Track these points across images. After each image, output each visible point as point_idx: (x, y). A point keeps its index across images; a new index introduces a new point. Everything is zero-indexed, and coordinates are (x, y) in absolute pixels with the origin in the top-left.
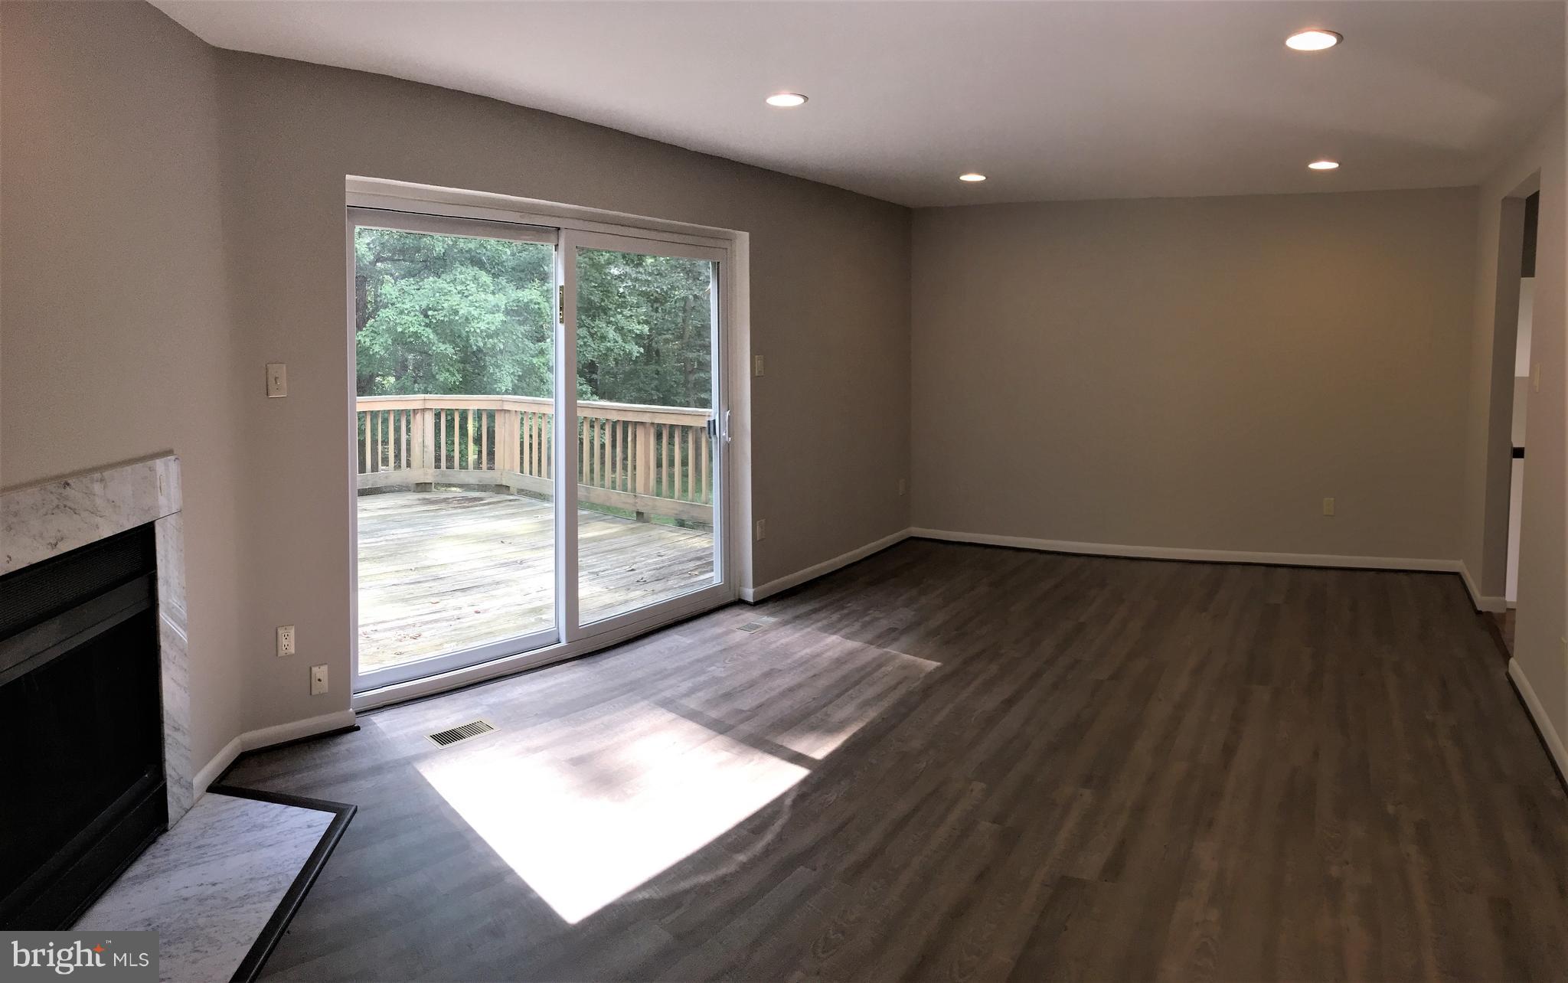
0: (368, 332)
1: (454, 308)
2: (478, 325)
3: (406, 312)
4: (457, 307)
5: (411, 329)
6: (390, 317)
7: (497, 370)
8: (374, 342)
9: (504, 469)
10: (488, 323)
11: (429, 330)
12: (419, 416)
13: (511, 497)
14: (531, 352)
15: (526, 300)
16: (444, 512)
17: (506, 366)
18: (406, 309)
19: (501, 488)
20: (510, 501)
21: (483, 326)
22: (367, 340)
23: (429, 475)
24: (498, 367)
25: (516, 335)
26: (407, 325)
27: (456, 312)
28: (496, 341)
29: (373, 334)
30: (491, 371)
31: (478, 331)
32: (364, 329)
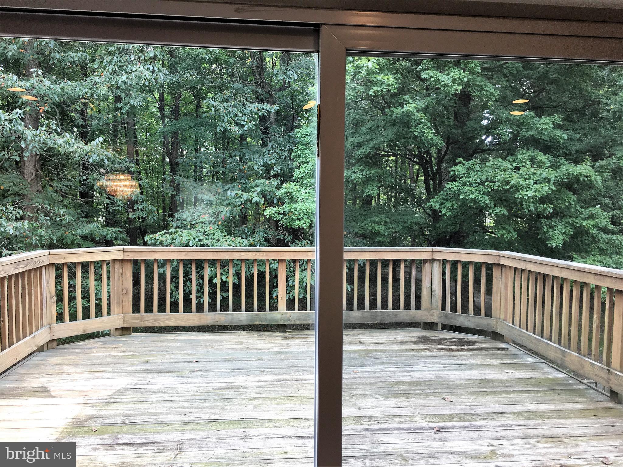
0: (438, 199)
1: (506, 180)
2: (526, 193)
3: (468, 184)
4: (510, 179)
5: (471, 197)
6: (455, 188)
7: (550, 230)
8: (443, 206)
9: (500, 318)
10: (535, 192)
11: (486, 197)
12: (427, 265)
13: (503, 346)
14: (582, 216)
15: (575, 174)
16: (427, 353)
17: (559, 227)
18: (469, 182)
19: (496, 336)
20: (499, 349)
21: (530, 193)
22: (437, 205)
23: (435, 316)
24: (552, 227)
25: (569, 202)
26: (468, 193)
27: (508, 183)
28: (545, 206)
29: (442, 201)
30: (545, 230)
31: (526, 197)
32: (436, 197)
